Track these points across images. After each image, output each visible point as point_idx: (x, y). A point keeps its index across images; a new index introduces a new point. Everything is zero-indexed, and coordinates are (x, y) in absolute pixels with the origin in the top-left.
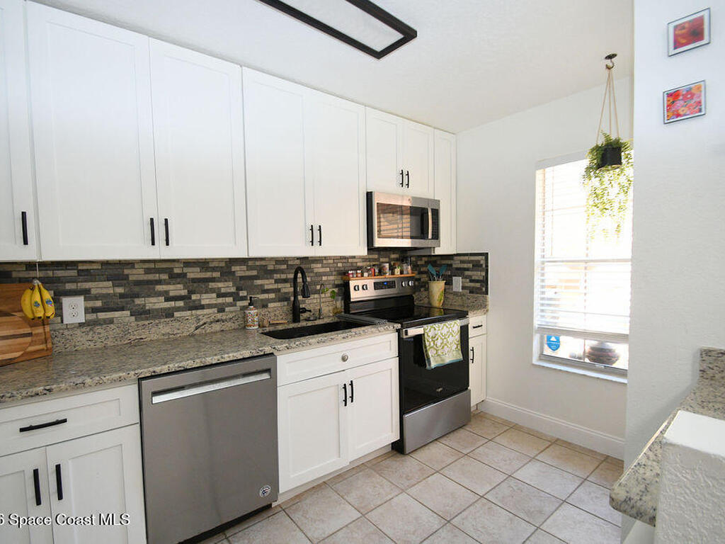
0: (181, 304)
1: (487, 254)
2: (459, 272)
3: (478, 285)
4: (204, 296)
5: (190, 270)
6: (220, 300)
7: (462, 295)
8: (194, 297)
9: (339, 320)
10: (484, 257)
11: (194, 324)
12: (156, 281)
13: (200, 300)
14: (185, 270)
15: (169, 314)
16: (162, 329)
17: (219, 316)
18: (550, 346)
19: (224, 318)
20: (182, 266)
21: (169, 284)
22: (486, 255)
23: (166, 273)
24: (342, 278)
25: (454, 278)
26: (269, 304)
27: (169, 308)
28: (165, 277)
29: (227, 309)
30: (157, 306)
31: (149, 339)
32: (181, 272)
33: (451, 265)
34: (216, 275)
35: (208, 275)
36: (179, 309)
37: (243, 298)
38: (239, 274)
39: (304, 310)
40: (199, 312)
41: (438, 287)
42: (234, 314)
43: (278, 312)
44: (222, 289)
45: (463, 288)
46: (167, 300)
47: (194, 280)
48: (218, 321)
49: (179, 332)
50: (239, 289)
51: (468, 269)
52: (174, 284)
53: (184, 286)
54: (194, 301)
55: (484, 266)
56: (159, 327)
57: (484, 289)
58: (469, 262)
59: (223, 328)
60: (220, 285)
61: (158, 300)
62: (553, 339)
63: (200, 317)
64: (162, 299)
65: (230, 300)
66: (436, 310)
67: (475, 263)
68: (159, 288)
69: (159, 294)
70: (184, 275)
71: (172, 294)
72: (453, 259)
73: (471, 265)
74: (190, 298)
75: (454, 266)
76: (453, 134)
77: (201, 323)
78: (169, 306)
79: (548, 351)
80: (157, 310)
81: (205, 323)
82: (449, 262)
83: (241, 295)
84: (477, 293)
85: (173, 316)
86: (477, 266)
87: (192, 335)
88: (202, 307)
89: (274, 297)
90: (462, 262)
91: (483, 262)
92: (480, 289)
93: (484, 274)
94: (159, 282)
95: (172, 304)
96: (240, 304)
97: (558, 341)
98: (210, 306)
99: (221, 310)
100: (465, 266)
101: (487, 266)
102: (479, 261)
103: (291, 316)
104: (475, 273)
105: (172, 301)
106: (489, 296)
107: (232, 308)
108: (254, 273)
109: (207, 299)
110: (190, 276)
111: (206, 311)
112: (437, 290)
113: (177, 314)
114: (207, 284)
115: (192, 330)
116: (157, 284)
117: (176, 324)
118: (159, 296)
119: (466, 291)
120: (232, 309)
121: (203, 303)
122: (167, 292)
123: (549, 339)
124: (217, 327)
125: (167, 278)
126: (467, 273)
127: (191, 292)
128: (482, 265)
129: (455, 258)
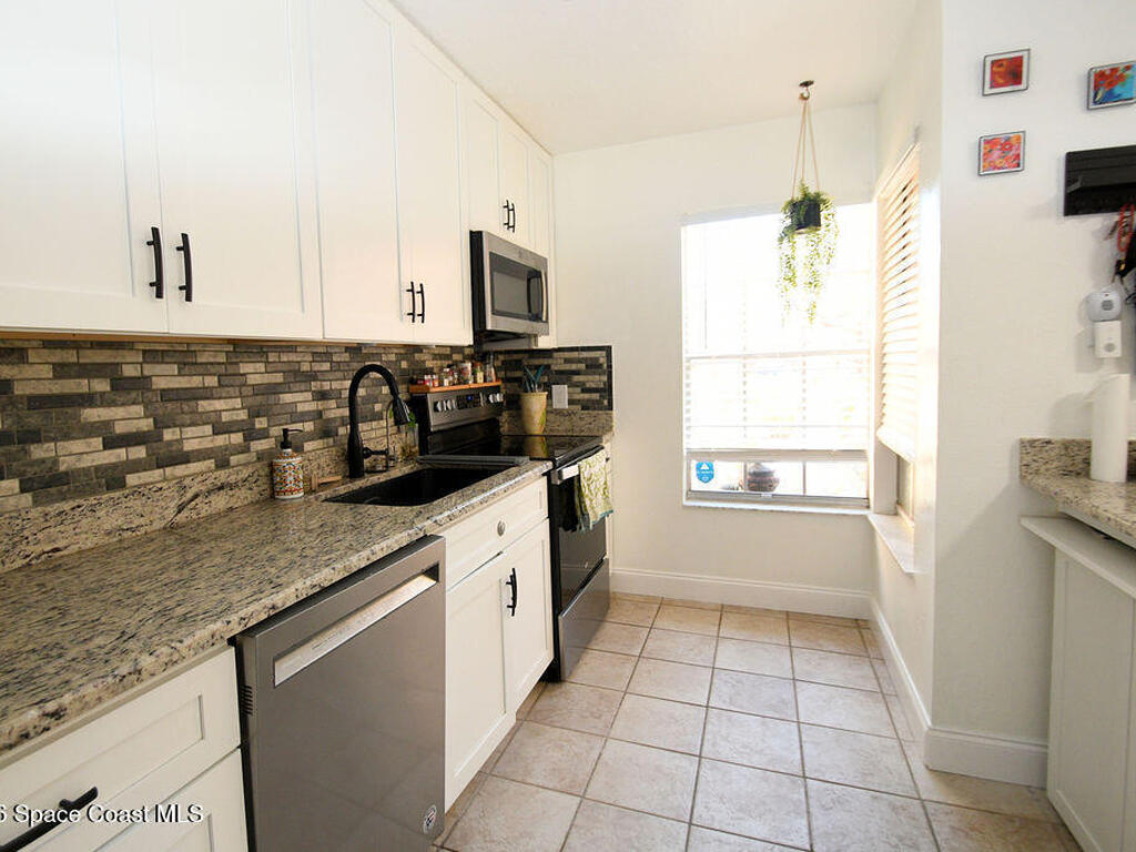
0: (139, 452)
1: (610, 347)
2: (564, 377)
3: (596, 396)
4: (189, 432)
5: (159, 369)
6: (221, 440)
7: (569, 414)
8: (168, 435)
9: (420, 467)
10: (604, 353)
11: (173, 499)
12: (81, 395)
13: (180, 441)
14: (148, 370)
15: (112, 479)
16: (105, 518)
17: (223, 475)
18: (700, 477)
19: (232, 479)
20: (141, 360)
21: (113, 404)
22: (608, 349)
23: (105, 377)
24: (408, 389)
25: (553, 386)
26: (306, 445)
27: (114, 466)
28: (101, 386)
29: (234, 460)
30: (87, 462)
31: (75, 548)
32: (138, 374)
33: (548, 367)
34: (212, 381)
35: (196, 381)
36: (136, 466)
37: (264, 434)
38: (253, 380)
39: (369, 453)
40: (180, 470)
41: (536, 403)
42: (250, 470)
43: (323, 460)
44: (223, 413)
45: (571, 402)
46: (110, 443)
47: (166, 394)
48: (221, 488)
49: (142, 521)
50: (254, 413)
51: (577, 373)
52: (123, 404)
53: (146, 408)
54: (170, 443)
55: (605, 365)
56: (98, 514)
57: (606, 402)
58: (579, 361)
59: (233, 503)
60: (218, 405)
61: (89, 445)
62: (705, 467)
63: (187, 482)
64: (97, 442)
65: (237, 438)
66: (538, 438)
67: (589, 362)
68: (92, 414)
69: (89, 430)
70: (142, 383)
71: (120, 428)
72: (551, 357)
73: (583, 366)
74: (160, 438)
75: (554, 368)
76: (550, 154)
77: (189, 495)
78: (114, 460)
79: (697, 485)
80: (86, 471)
81: (196, 496)
82: (546, 362)
83: (257, 426)
84: (595, 409)
85: (122, 484)
86: (593, 366)
87: (171, 528)
88: (185, 458)
89: (312, 427)
90: (567, 361)
91: (602, 360)
92: (599, 402)
93: (605, 378)
94: (89, 400)
95: (120, 454)
96: (259, 445)
97: (711, 468)
98: (200, 455)
99: (223, 464)
100: (574, 367)
101: (610, 367)
102: (597, 359)
103: (343, 467)
104: (590, 378)
105: (120, 447)
106: (615, 412)
107: (241, 456)
108: (279, 378)
109: (196, 438)
110: (161, 383)
111: (194, 467)
112: (538, 406)
113: (132, 479)
114: (193, 403)
115: (170, 513)
116: (82, 405)
117: (136, 504)
118: (89, 435)
119: (574, 407)
120: (242, 458)
121: (188, 446)
122: (107, 424)
123: (698, 467)
124: (220, 502)
125: (108, 389)
126: (576, 378)
127: (160, 424)
128: (601, 365)
129: (555, 354)
